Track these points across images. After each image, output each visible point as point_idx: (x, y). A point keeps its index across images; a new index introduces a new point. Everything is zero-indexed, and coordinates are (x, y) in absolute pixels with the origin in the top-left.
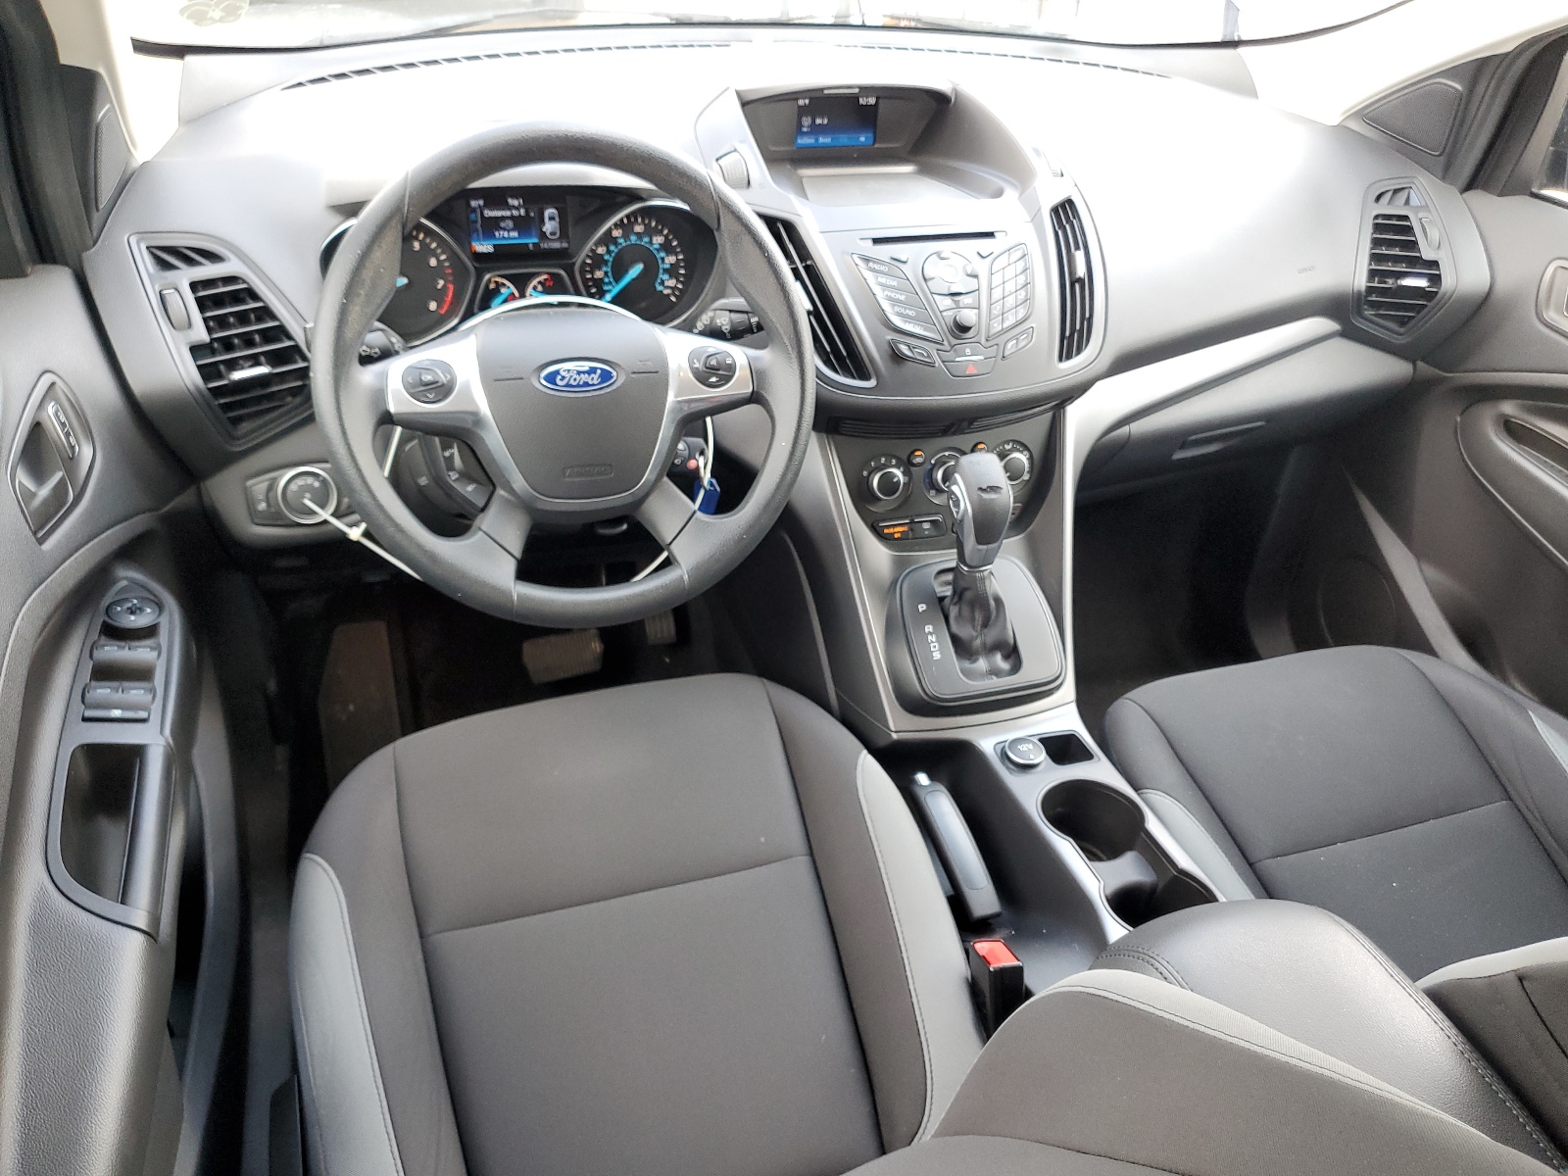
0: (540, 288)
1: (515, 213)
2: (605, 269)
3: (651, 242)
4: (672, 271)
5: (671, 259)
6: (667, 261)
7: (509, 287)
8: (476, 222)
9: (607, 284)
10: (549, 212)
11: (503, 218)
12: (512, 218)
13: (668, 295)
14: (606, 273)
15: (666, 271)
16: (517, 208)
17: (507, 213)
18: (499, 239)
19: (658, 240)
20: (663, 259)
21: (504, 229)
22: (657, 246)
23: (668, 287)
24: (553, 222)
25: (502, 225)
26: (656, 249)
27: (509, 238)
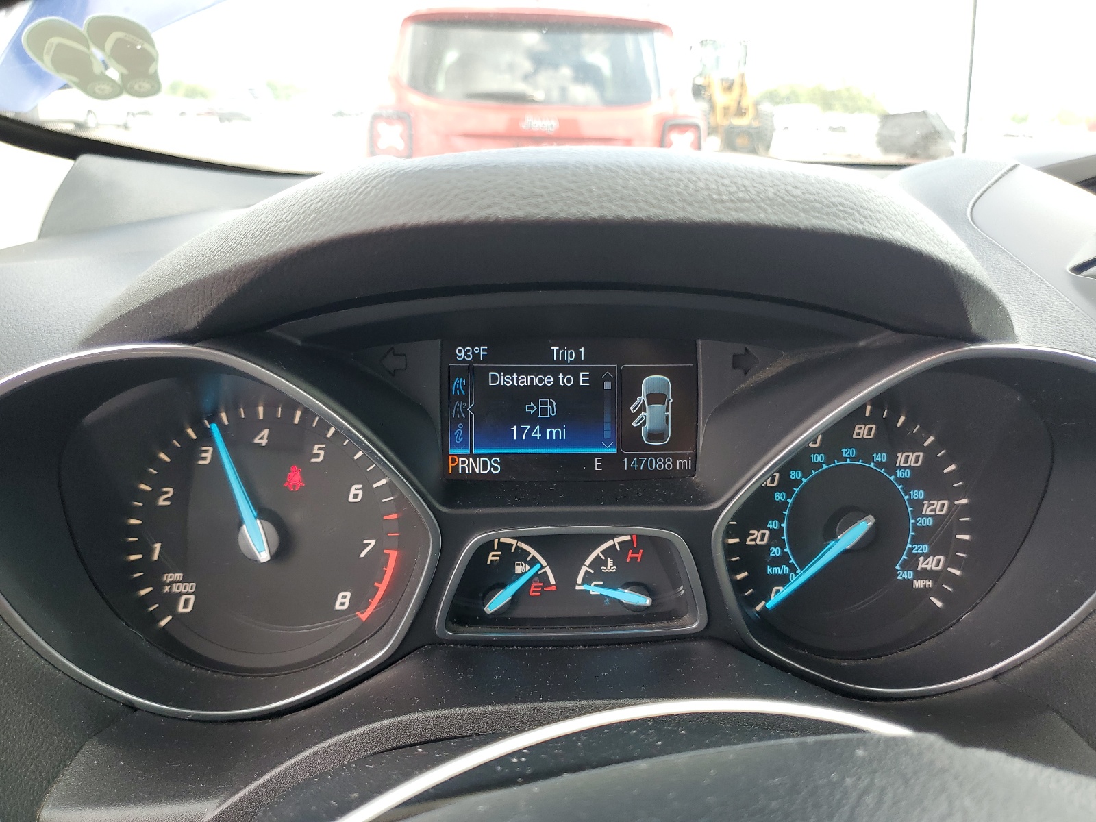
0: (610, 567)
1: (565, 380)
2: (773, 524)
3: (891, 466)
4: (939, 538)
5: (939, 507)
6: (927, 510)
7: (534, 561)
8: (464, 398)
9: (777, 562)
10: (652, 382)
11: (533, 393)
12: (554, 392)
13: (925, 591)
14: (776, 535)
15: (922, 535)
16: (574, 370)
17: (548, 380)
18: (519, 443)
19: (909, 460)
20: (918, 505)
21: (533, 420)
22: (905, 474)
23: (925, 574)
24: (659, 407)
25: (530, 408)
26: (901, 481)
27: (543, 442)
